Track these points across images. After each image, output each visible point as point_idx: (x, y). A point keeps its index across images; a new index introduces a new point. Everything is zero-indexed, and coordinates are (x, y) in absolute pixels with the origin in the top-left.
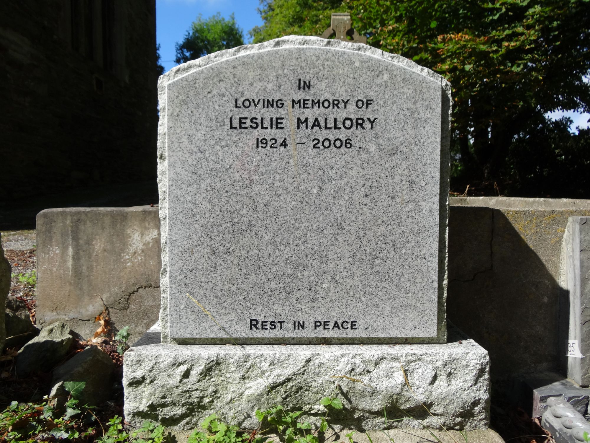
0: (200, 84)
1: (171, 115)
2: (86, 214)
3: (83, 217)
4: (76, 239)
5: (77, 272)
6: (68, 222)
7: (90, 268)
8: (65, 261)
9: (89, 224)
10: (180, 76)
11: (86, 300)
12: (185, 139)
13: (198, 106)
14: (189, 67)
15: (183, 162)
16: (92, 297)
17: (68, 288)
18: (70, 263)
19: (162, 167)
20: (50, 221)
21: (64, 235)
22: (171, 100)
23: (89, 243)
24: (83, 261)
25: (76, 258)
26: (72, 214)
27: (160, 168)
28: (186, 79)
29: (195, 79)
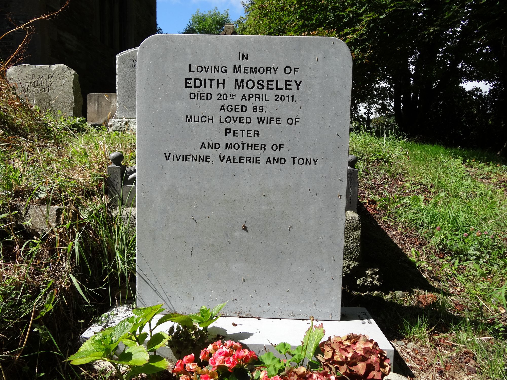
0: (125, 57)
1: (119, 64)
2: (101, 94)
3: (100, 95)
4: (98, 101)
5: (98, 111)
6: (96, 97)
7: (102, 110)
8: (95, 108)
9: (101, 97)
10: (121, 55)
11: (101, 119)
12: (122, 70)
13: (125, 62)
14: (123, 53)
15: (121, 75)
16: (102, 118)
17: (96, 115)
18: (96, 108)
19: (117, 77)
20: (91, 97)
21: (95, 100)
22: (119, 61)
23: (101, 103)
24: (100, 108)
25: (98, 107)
26: (97, 95)
27: (116, 77)
28: (122, 56)
29: (124, 55)
